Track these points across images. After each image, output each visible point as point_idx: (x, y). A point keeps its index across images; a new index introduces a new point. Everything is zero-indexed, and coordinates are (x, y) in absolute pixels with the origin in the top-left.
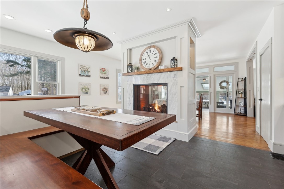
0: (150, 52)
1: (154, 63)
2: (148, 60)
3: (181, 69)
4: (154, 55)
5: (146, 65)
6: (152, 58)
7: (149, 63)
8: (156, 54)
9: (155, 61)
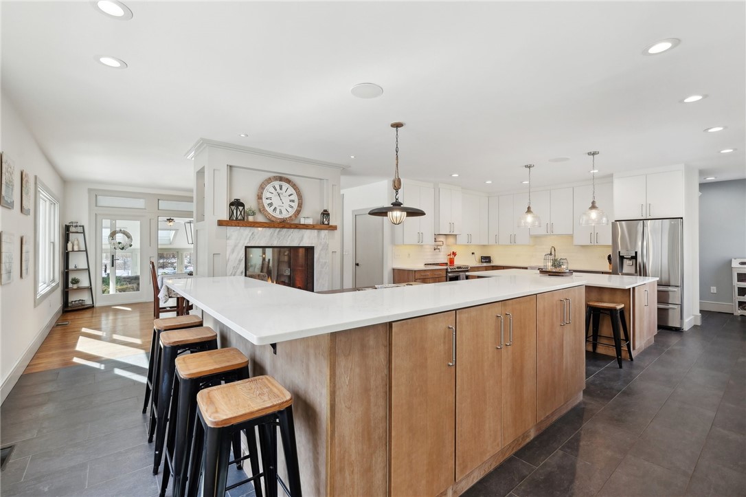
0: (281, 189)
1: (289, 209)
2: (276, 201)
3: (334, 228)
4: (289, 196)
5: (274, 210)
6: (286, 200)
7: (280, 208)
8: (291, 195)
9: (291, 207)
